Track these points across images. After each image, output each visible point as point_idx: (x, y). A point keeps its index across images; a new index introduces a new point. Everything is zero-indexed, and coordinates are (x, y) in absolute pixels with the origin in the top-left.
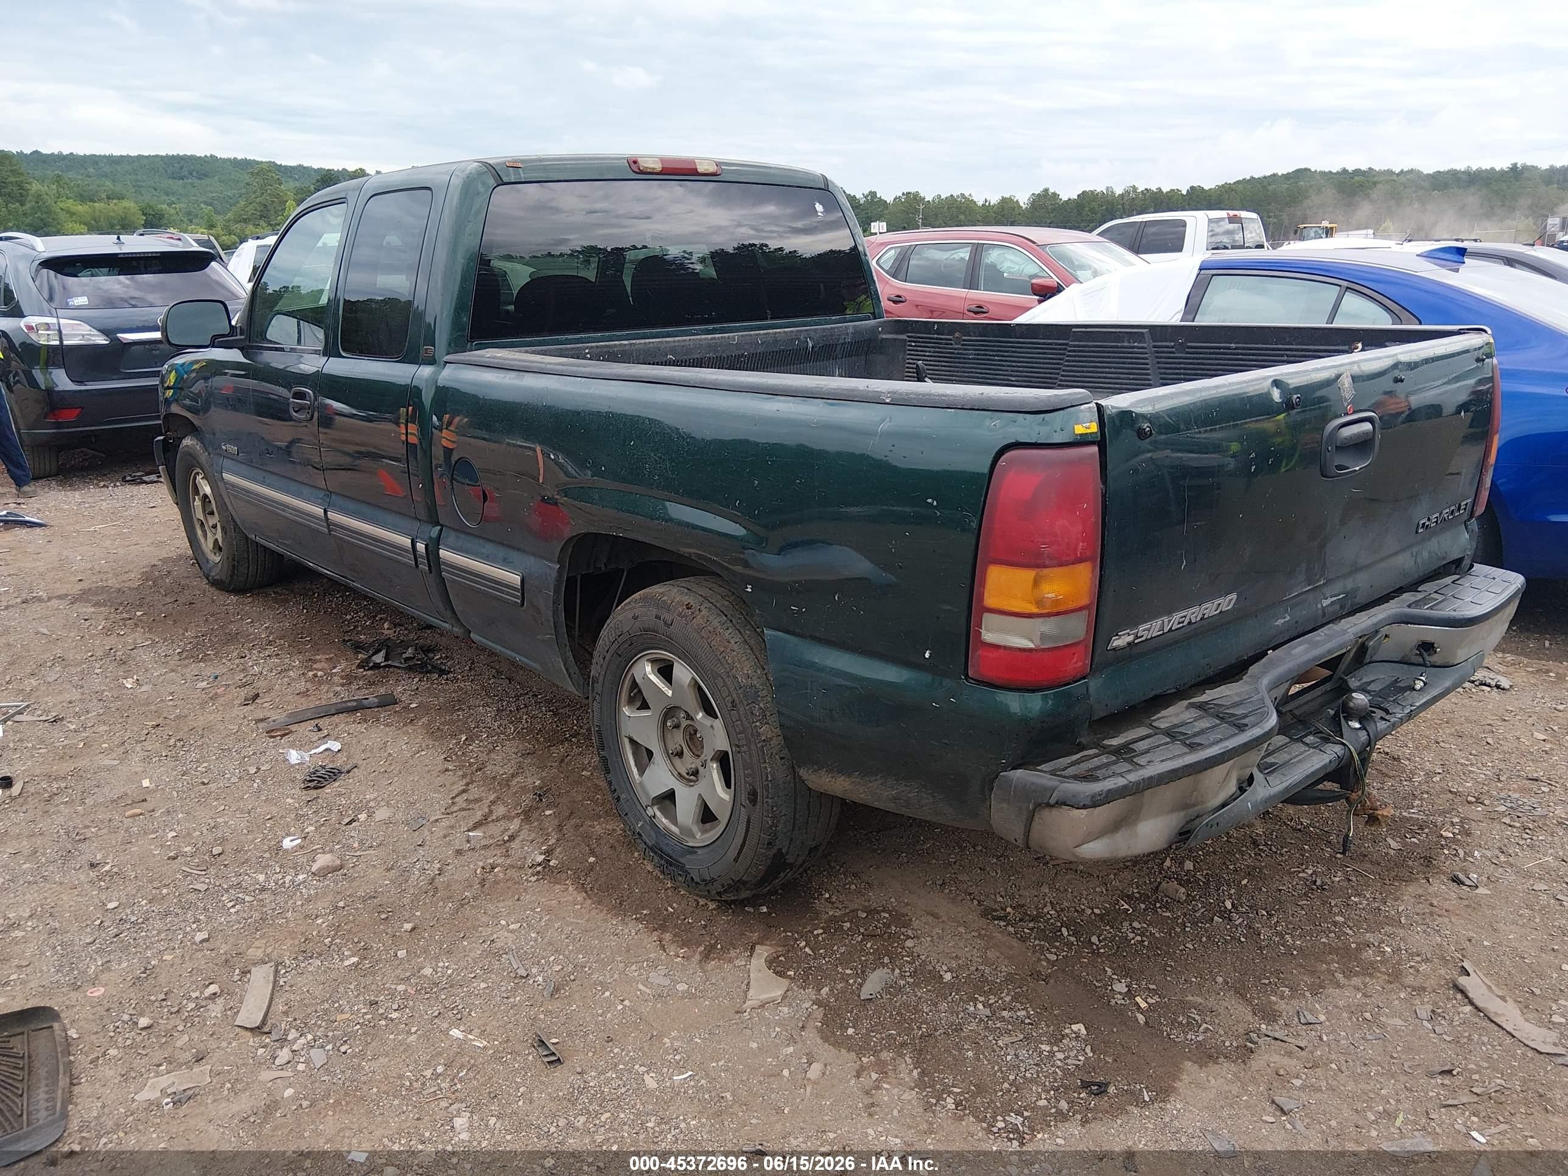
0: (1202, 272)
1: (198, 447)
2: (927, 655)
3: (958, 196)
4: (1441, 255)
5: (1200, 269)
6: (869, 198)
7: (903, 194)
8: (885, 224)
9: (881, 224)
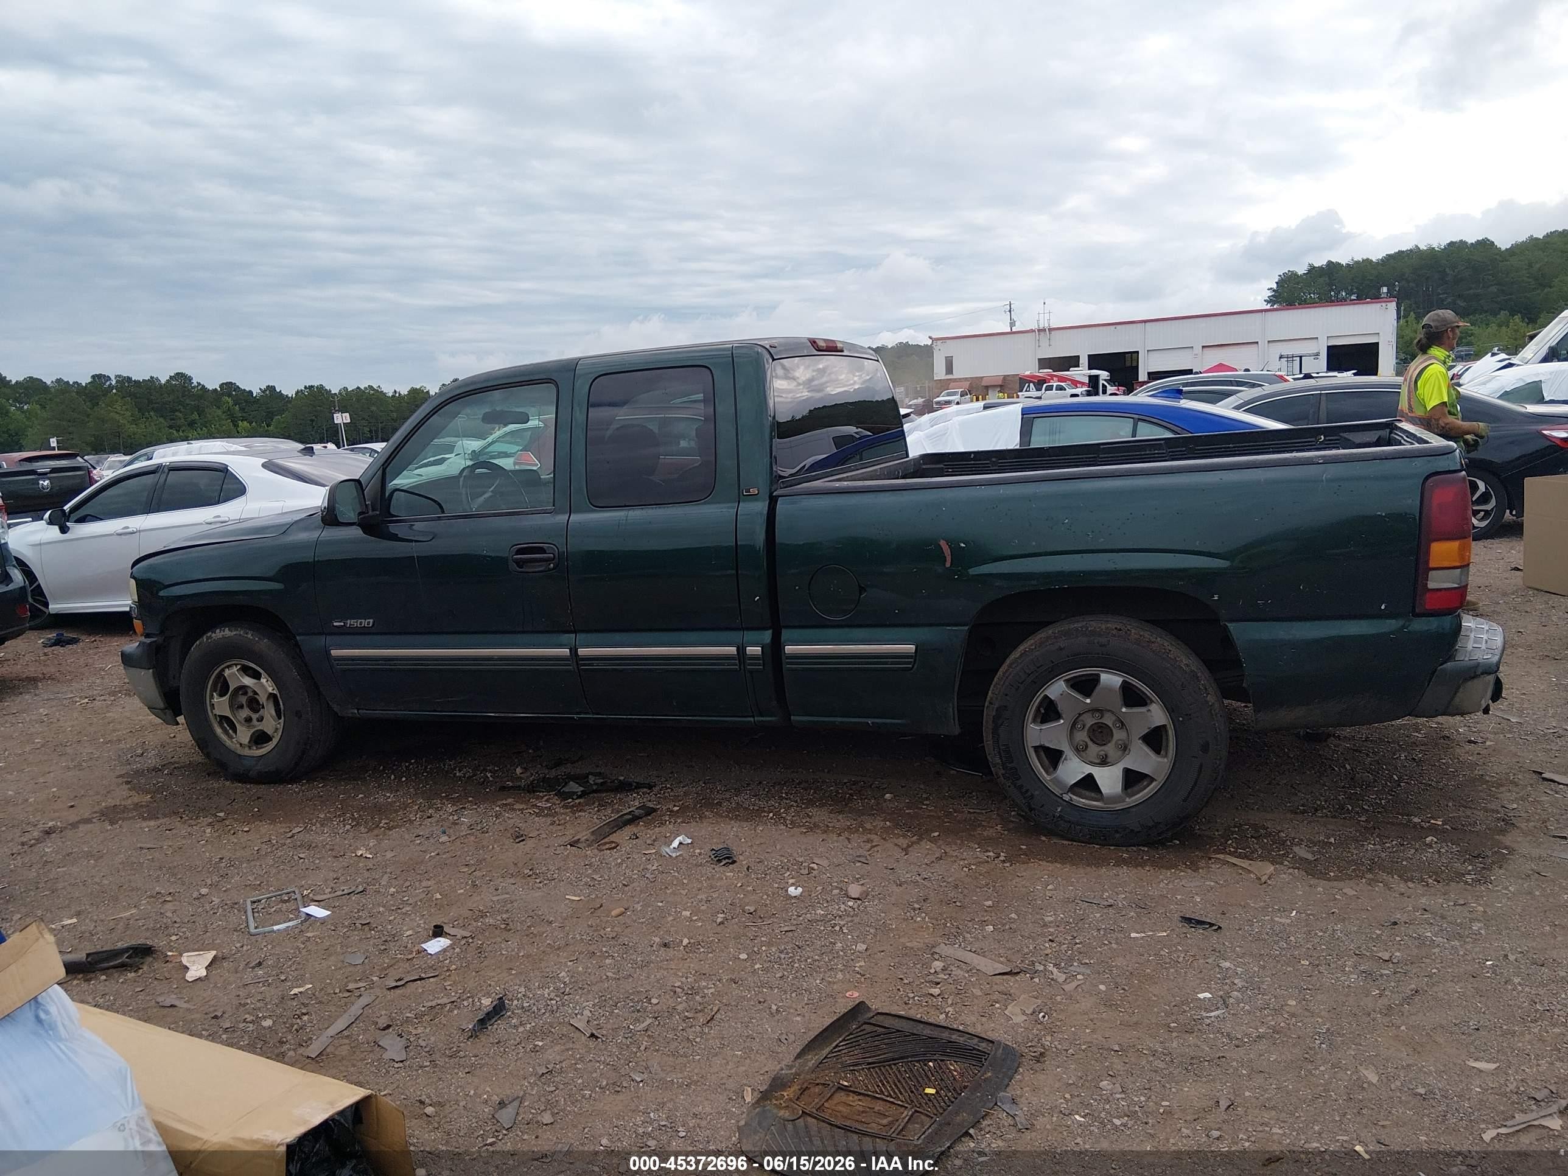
0: (1025, 416)
1: (249, 636)
2: (1383, 607)
3: (365, 388)
4: (1159, 395)
5: (1023, 415)
6: (268, 392)
7: (305, 387)
8: (347, 414)
9: (344, 415)
